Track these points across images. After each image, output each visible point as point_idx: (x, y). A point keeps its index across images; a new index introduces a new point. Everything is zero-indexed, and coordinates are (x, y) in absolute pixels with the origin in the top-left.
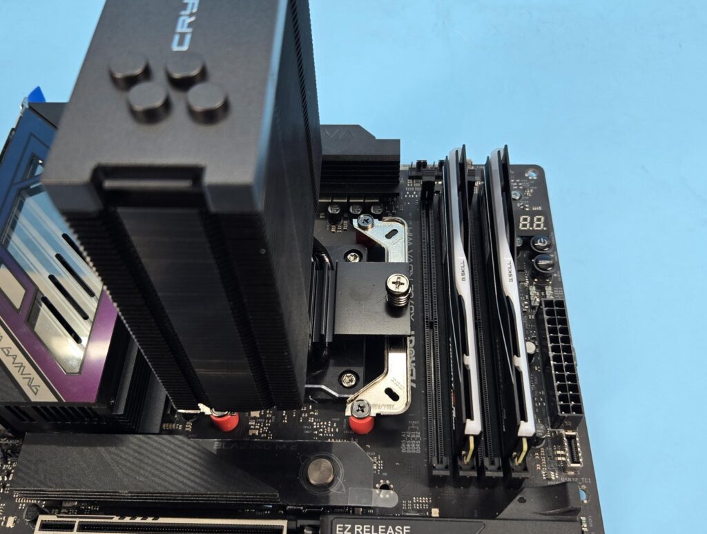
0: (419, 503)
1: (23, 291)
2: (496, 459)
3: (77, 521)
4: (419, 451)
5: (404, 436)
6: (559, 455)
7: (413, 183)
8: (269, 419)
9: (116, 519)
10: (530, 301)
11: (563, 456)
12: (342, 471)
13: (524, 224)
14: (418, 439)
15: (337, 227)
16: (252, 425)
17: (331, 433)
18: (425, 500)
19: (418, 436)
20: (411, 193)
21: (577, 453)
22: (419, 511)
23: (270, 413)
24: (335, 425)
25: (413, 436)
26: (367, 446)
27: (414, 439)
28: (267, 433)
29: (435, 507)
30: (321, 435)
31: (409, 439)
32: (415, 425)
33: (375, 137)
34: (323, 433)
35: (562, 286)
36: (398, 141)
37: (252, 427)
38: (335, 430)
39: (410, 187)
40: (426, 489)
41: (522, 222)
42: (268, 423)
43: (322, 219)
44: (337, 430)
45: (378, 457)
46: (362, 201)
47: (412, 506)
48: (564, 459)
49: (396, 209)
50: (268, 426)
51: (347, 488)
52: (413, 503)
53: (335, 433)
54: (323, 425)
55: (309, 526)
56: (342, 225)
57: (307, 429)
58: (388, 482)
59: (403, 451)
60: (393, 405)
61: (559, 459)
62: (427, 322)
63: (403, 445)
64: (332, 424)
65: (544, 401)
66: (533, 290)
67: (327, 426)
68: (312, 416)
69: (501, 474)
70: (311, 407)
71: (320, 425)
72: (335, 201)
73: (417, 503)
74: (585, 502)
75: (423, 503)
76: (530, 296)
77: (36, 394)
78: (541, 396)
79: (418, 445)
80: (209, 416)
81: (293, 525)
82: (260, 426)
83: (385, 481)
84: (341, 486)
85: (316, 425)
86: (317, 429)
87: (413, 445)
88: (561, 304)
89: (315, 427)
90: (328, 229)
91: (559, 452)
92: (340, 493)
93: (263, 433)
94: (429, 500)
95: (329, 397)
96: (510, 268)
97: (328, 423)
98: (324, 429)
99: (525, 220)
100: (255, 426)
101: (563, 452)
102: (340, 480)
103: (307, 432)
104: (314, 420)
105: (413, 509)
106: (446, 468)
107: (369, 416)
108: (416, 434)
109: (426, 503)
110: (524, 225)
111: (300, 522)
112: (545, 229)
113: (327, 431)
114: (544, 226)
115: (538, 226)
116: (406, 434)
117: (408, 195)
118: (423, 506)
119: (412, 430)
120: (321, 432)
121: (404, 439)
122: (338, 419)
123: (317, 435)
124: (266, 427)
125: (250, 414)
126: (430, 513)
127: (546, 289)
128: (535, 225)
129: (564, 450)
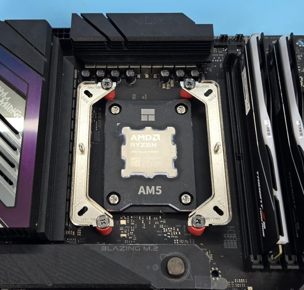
0: (239, 283)
2: (293, 256)
4: (236, 247)
5: (225, 236)
7: (218, 51)
8: (133, 226)
12: (189, 265)
14: (235, 239)
15: (166, 84)
16: (122, 231)
17: (176, 235)
18: (242, 281)
19: (235, 237)
20: (217, 58)
22: (239, 289)
23: (133, 222)
24: (178, 230)
25: (231, 237)
26: (201, 244)
27: (232, 239)
28: (133, 236)
29: (250, 286)
30: (169, 237)
31: (228, 239)
32: (232, 229)
33: (195, 23)
34: (170, 235)
36: (212, 25)
37: (122, 232)
38: (178, 233)
39: (215, 53)
40: (243, 273)
42: (133, 229)
43: (155, 78)
44: (180, 233)
45: (209, 252)
46: (185, 67)
47: (235, 285)
49: (207, 71)
50: (133, 231)
51: (194, 277)
52: (235, 283)
53: (178, 235)
54: (170, 230)
56: (170, 83)
57: (159, 233)
58: (217, 269)
59: (226, 247)
60: (220, 218)
62: (236, 156)
63: (225, 243)
64: (176, 229)
67: (173, 231)
68: (162, 223)
69: (297, 267)
70: (160, 217)
71: (168, 230)
72: (165, 67)
73: (237, 283)
75: (241, 283)
79: (235, 243)
80: (95, 227)
82: (127, 231)
83: (215, 268)
84: (190, 275)
85: (165, 230)
86: (166, 233)
87: (232, 243)
89: (164, 231)
90: (160, 86)
92: (189, 280)
93: (130, 236)
94: (245, 281)
95: (174, 211)
97: (173, 229)
98: (170, 232)
100: (124, 231)
102: (188, 271)
103: (159, 235)
104: (163, 226)
105: (235, 287)
106: (260, 263)
107: (204, 226)
108: (233, 236)
109: (243, 283)
113: (173, 234)
116: (227, 236)
117: (214, 60)
118: (241, 285)
119: (230, 232)
120: (169, 235)
121: (225, 238)
122: (180, 226)
123: (166, 237)
124: (131, 232)
125: (119, 223)
126: (247, 289)
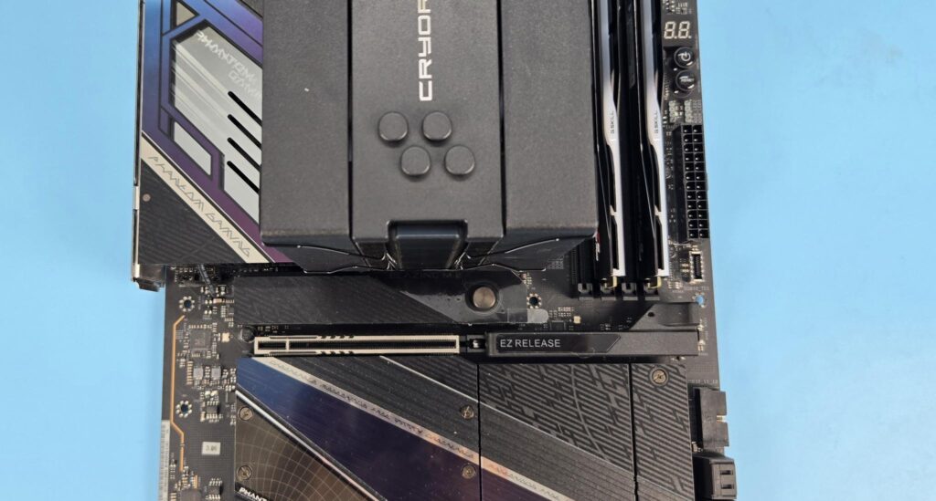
0: (563, 312)
1: (209, 157)
3: (288, 341)
4: (562, 268)
6: (684, 268)
9: (319, 339)
10: (669, 118)
11: (688, 268)
12: (501, 296)
13: (670, 32)
18: (568, 309)
21: (700, 269)
22: (562, 319)
29: (576, 315)
35: (701, 98)
40: (569, 300)
41: (667, 30)
45: (527, 274)
47: (557, 315)
48: (687, 271)
51: (506, 309)
52: (558, 312)
55: (476, 339)
58: (536, 295)
61: (684, 271)
65: (674, 218)
66: (672, 105)
69: (636, 299)
73: (561, 312)
74: (703, 306)
75: (566, 312)
76: (669, 112)
77: (248, 256)
78: (672, 214)
79: (562, 263)
81: (464, 339)
83: (534, 294)
84: (501, 307)
87: (557, 263)
88: (699, 128)
91: (684, 265)
94: (571, 309)
96: (656, 118)
99: (670, 27)
101: (687, 265)
102: (500, 302)
105: (558, 317)
106: (590, 293)
109: (568, 312)
110: (669, 34)
111: (469, 337)
112: (690, 37)
114: (690, 34)
115: (684, 33)
118: (566, 315)
126: (573, 320)
127: (685, 104)
128: (680, 33)
129: (689, 263)
